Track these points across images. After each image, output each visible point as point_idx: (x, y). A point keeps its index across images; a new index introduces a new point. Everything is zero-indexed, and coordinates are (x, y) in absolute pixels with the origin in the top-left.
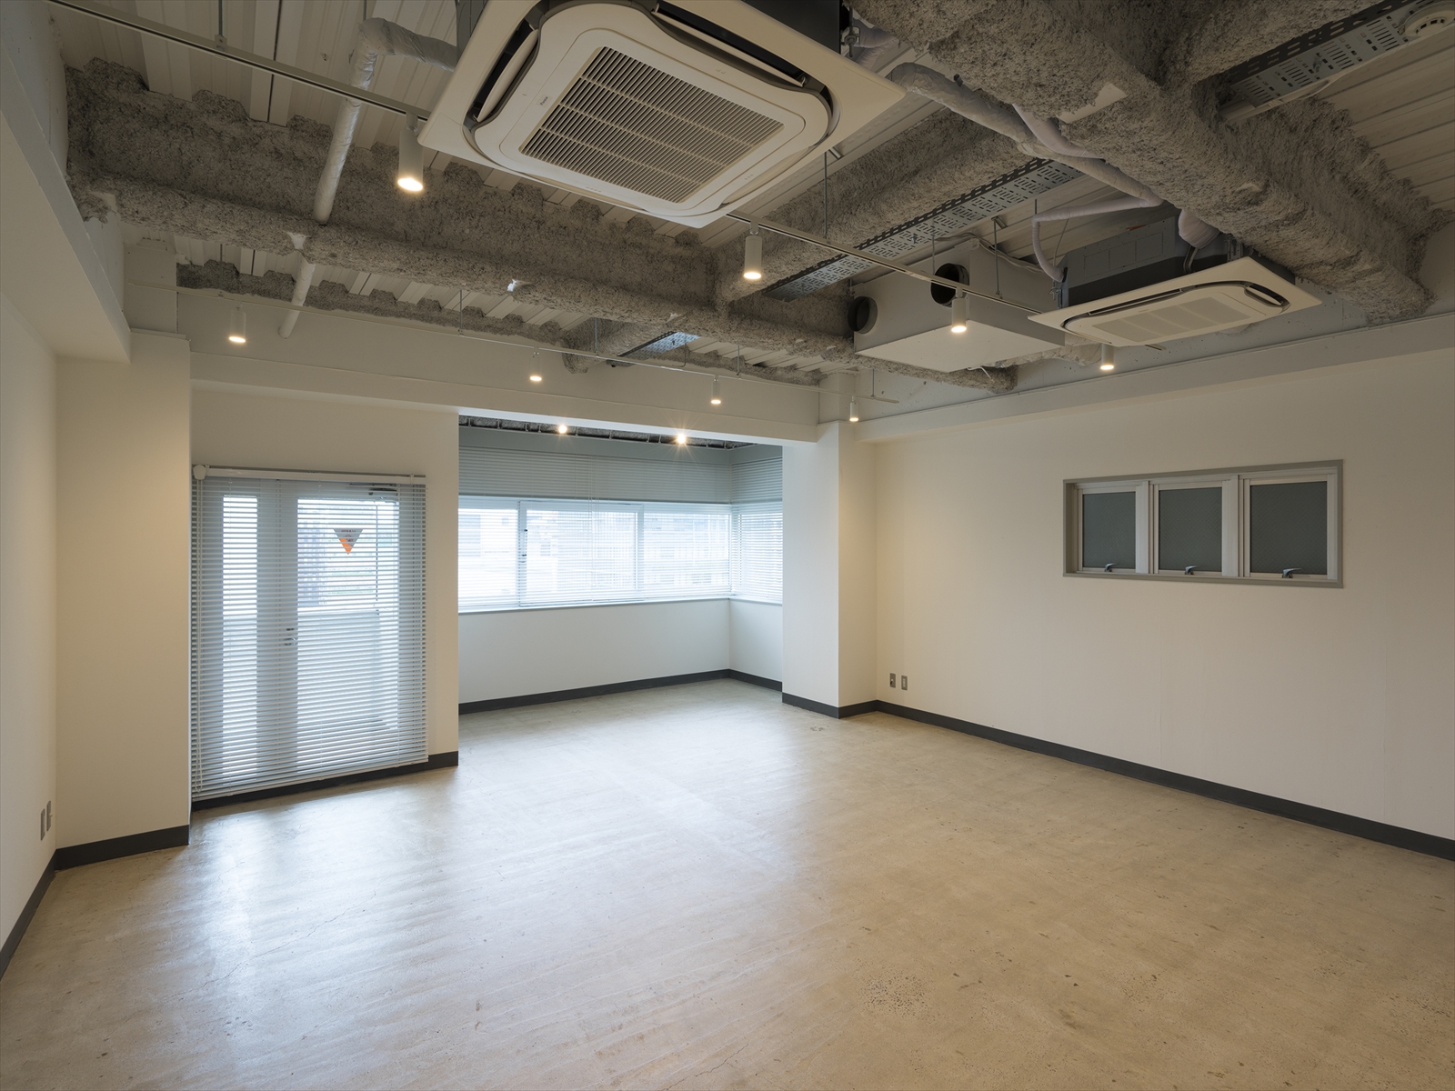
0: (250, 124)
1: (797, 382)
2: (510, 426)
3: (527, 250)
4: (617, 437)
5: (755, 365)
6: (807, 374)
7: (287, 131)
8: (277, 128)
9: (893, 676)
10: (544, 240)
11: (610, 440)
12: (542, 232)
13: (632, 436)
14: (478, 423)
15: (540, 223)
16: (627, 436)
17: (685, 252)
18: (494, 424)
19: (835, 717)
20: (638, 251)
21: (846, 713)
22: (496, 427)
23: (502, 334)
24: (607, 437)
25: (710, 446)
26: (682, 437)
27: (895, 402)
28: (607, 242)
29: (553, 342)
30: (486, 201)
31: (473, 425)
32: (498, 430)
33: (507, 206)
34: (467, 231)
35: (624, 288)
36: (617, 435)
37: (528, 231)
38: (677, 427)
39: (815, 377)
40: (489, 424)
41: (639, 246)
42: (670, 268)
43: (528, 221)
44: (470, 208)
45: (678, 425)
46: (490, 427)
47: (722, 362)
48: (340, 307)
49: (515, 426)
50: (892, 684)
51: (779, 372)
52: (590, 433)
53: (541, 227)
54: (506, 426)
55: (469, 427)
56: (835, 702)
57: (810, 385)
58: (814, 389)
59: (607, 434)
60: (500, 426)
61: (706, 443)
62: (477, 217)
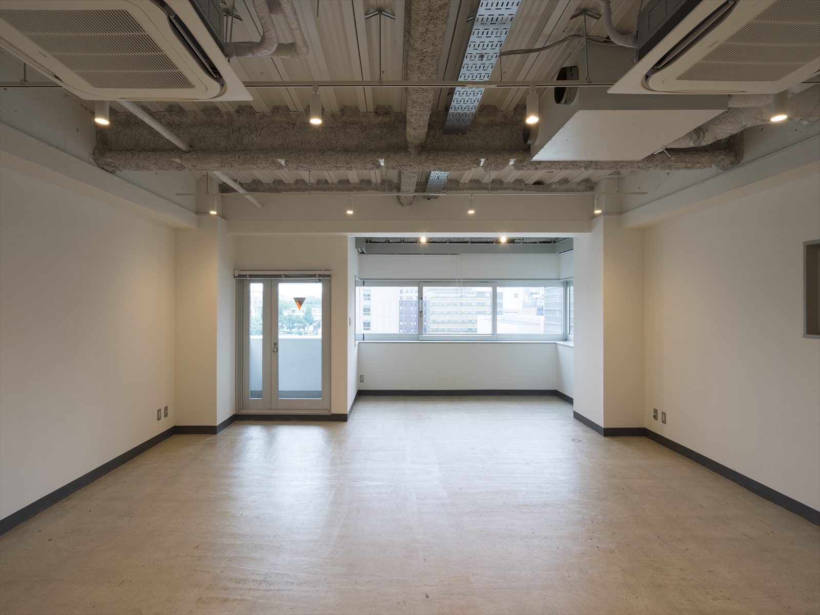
0: (154, 114)
1: (572, 191)
2: (408, 241)
3: (287, 141)
4: (474, 242)
5: (535, 184)
6: (579, 183)
7: (167, 113)
8: (163, 113)
9: (655, 411)
10: (296, 134)
11: (469, 244)
12: (295, 130)
13: (483, 240)
14: (391, 241)
15: (294, 125)
16: (480, 240)
17: (386, 119)
18: (400, 241)
19: (602, 435)
20: (356, 126)
21: (609, 433)
22: (401, 242)
23: (362, 191)
24: (467, 242)
25: (540, 242)
26: (503, 238)
27: (644, 193)
28: (335, 126)
29: (391, 190)
30: (261, 120)
31: (389, 242)
32: (402, 244)
33: (272, 120)
34: (255, 139)
35: (346, 150)
36: (473, 240)
37: (287, 131)
38: (501, 232)
39: (588, 185)
40: (397, 241)
41: (355, 123)
42: (378, 132)
43: (287, 126)
44: (256, 127)
45: (501, 230)
46: (398, 242)
47: (505, 186)
48: (284, 191)
49: (411, 241)
50: (655, 417)
51: (554, 186)
52: (456, 241)
53: (295, 127)
54: (406, 241)
55: (387, 244)
56: (601, 423)
57: (584, 191)
58: (591, 193)
59: (466, 240)
60: (403, 241)
61: (537, 241)
62: (260, 131)
